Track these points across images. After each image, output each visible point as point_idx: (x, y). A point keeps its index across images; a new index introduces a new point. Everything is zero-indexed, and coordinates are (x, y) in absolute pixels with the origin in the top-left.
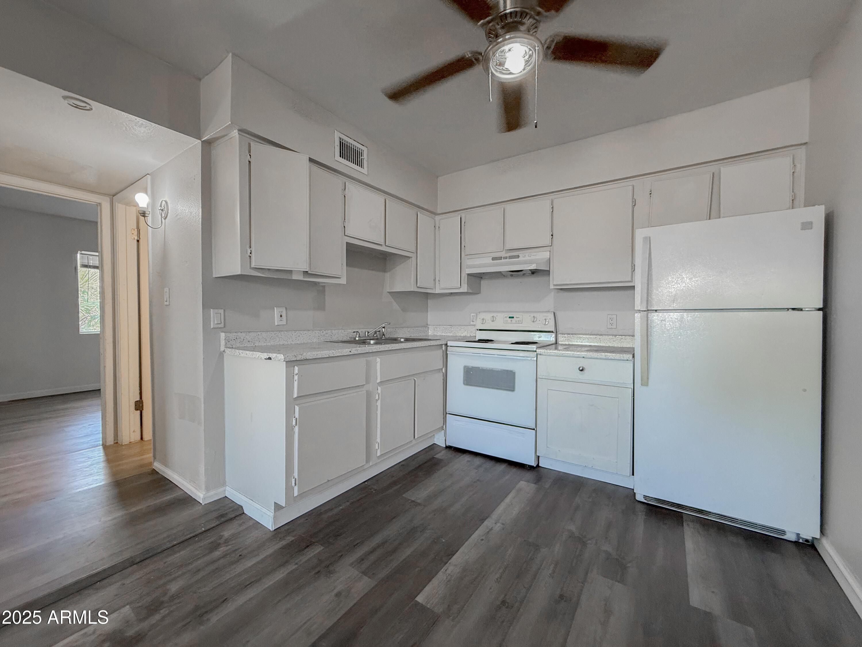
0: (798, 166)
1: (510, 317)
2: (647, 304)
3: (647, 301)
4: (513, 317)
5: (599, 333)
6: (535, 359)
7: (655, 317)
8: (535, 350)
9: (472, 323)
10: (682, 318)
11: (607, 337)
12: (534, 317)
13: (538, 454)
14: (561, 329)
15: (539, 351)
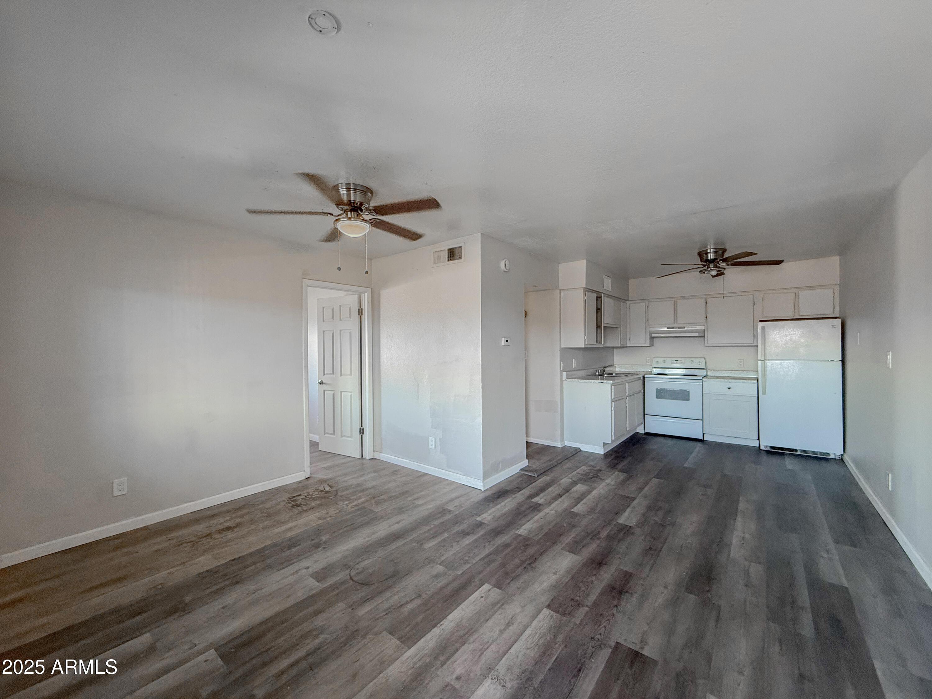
0: (836, 294)
1: (676, 361)
2: (764, 357)
3: (764, 355)
4: (678, 361)
5: (733, 370)
6: (702, 383)
7: (769, 364)
8: (701, 379)
9: (647, 364)
10: (781, 363)
11: (738, 372)
12: (692, 361)
13: (704, 433)
14: (709, 368)
15: (704, 379)
